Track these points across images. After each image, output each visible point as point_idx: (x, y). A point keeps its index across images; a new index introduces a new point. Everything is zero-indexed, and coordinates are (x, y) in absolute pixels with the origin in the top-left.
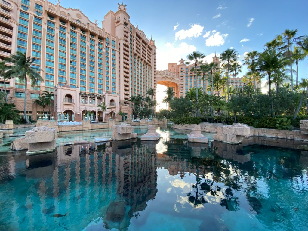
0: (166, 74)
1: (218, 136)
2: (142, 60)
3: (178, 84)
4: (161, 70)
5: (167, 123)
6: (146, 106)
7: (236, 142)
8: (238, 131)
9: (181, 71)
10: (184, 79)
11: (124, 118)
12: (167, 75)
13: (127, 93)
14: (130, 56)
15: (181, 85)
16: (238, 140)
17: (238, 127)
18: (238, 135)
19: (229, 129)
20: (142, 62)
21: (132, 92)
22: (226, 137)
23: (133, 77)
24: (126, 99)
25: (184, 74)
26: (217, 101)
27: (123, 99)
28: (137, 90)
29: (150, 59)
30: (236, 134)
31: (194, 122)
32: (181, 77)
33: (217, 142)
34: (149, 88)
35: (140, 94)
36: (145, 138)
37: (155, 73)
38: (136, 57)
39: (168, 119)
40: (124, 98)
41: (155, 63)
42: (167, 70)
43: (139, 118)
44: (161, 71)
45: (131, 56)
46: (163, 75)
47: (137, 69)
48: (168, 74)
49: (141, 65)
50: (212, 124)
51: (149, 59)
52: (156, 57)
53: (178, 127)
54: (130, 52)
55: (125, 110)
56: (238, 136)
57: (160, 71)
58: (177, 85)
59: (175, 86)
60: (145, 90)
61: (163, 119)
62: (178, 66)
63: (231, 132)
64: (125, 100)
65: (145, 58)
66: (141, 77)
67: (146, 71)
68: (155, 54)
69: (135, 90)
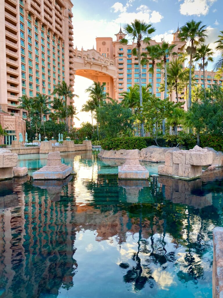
0: (91, 57)
1: (166, 167)
2: (44, 25)
3: (114, 77)
4: (82, 49)
5: (91, 148)
6: (52, 116)
7: (192, 176)
8: (194, 159)
9: (120, 54)
10: (123, 70)
11: (8, 140)
12: (94, 58)
13: (13, 89)
14: (19, 16)
15: (120, 79)
16: (194, 173)
17: (194, 152)
18: (195, 164)
19: (181, 155)
20: (45, 30)
21: (23, 89)
22: (177, 169)
23: (27, 60)
24: (12, 102)
25: (124, 59)
26: (171, 109)
27: (6, 102)
28: (34, 86)
29: (61, 26)
30: (192, 164)
31: (135, 146)
32: (120, 64)
33: (164, 177)
34: (59, 82)
35: (41, 92)
36: (42, 175)
37: (72, 54)
38: (33, 20)
39: (95, 142)
40: (8, 100)
41: (71, 34)
42: (93, 49)
43: (38, 139)
44: (83, 51)
45: (22, 16)
46: (86, 58)
47: (33, 43)
48: (97, 58)
49: (42, 35)
50: (163, 149)
51: (58, 26)
52: (73, 24)
53: (108, 154)
54: (18, 7)
55: (9, 123)
56: (194, 167)
57: (80, 50)
58: (112, 79)
59: (109, 82)
60: (52, 86)
61: (84, 142)
62: (114, 44)
63: (185, 161)
64: (10, 104)
65: (51, 23)
66: (43, 60)
67: (54, 48)
68: (70, 16)
69: (31, 84)
